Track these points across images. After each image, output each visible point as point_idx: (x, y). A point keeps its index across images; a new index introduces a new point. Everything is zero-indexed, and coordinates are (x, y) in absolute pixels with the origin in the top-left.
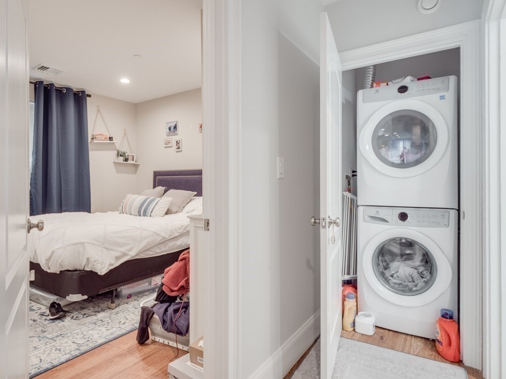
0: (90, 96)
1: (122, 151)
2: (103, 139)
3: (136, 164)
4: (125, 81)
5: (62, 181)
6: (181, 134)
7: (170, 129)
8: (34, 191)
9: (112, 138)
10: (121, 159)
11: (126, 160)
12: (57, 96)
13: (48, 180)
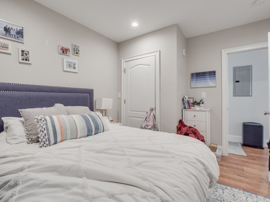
7: (7, 30)
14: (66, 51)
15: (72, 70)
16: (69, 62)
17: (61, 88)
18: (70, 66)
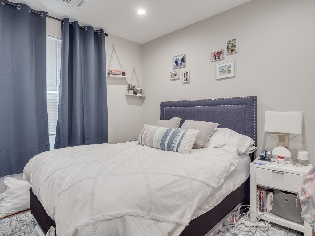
0: (107, 35)
1: (133, 85)
2: (118, 74)
3: (142, 97)
4: (141, 12)
5: (85, 112)
6: (188, 66)
7: (176, 62)
8: (61, 121)
9: (125, 73)
10: (131, 92)
11: (136, 93)
12: (80, 34)
13: (73, 111)
14: (219, 56)
15: (227, 75)
16: (223, 67)
17: (208, 100)
18: (223, 71)
